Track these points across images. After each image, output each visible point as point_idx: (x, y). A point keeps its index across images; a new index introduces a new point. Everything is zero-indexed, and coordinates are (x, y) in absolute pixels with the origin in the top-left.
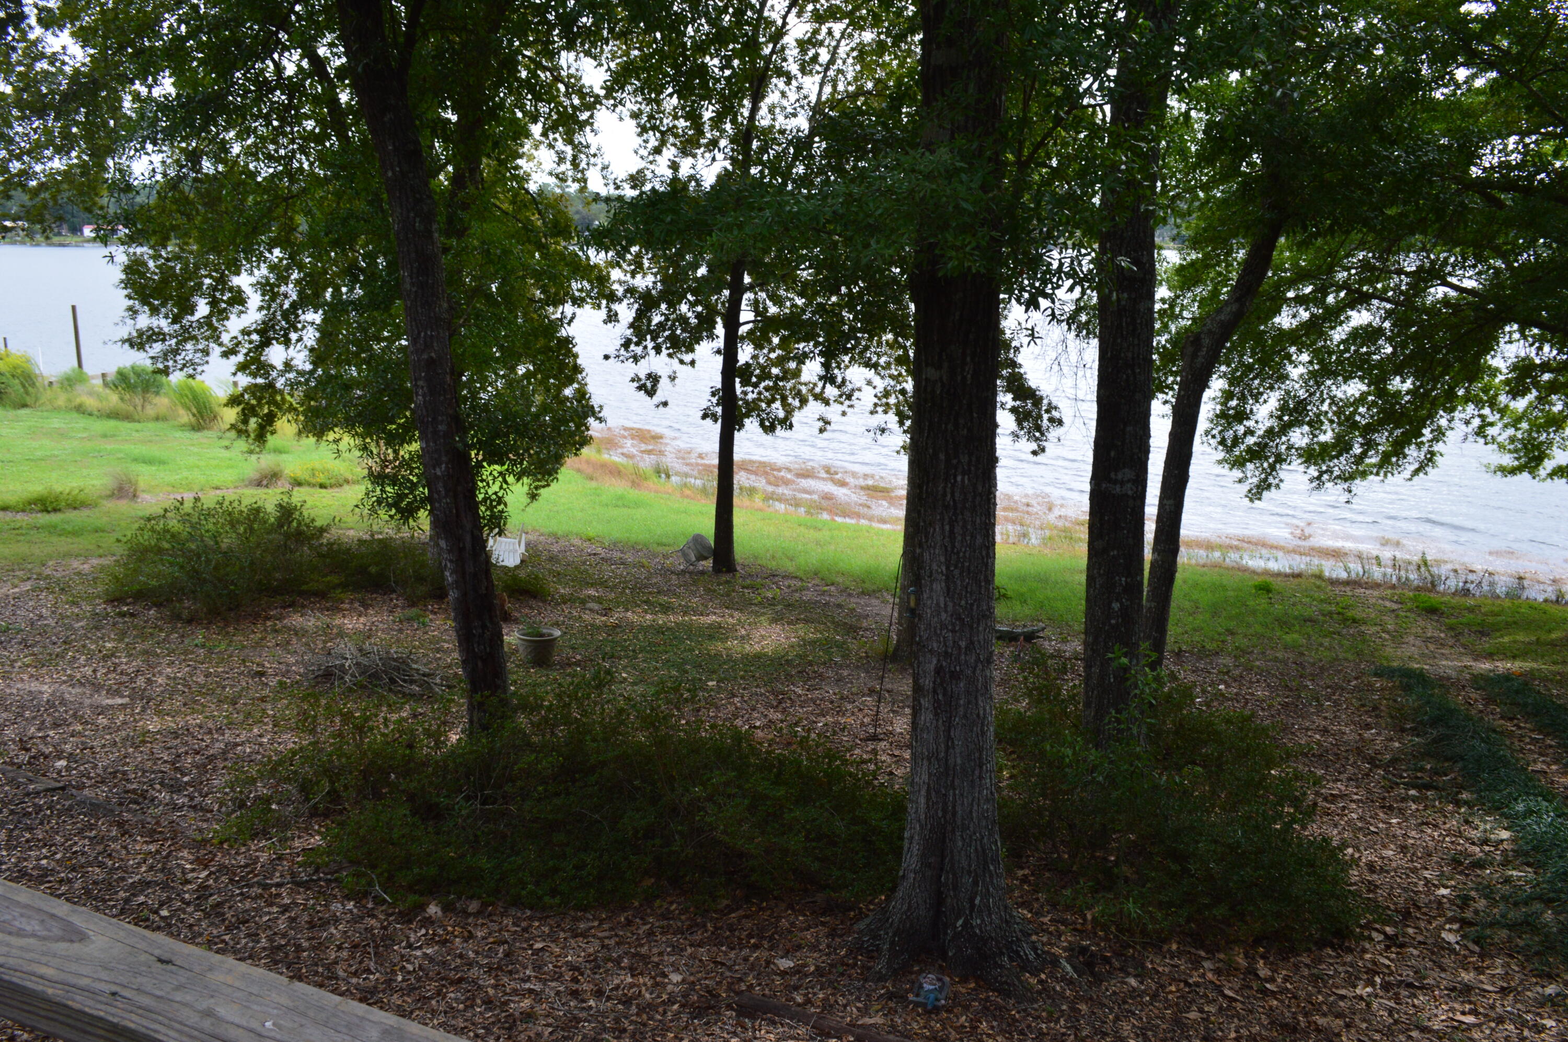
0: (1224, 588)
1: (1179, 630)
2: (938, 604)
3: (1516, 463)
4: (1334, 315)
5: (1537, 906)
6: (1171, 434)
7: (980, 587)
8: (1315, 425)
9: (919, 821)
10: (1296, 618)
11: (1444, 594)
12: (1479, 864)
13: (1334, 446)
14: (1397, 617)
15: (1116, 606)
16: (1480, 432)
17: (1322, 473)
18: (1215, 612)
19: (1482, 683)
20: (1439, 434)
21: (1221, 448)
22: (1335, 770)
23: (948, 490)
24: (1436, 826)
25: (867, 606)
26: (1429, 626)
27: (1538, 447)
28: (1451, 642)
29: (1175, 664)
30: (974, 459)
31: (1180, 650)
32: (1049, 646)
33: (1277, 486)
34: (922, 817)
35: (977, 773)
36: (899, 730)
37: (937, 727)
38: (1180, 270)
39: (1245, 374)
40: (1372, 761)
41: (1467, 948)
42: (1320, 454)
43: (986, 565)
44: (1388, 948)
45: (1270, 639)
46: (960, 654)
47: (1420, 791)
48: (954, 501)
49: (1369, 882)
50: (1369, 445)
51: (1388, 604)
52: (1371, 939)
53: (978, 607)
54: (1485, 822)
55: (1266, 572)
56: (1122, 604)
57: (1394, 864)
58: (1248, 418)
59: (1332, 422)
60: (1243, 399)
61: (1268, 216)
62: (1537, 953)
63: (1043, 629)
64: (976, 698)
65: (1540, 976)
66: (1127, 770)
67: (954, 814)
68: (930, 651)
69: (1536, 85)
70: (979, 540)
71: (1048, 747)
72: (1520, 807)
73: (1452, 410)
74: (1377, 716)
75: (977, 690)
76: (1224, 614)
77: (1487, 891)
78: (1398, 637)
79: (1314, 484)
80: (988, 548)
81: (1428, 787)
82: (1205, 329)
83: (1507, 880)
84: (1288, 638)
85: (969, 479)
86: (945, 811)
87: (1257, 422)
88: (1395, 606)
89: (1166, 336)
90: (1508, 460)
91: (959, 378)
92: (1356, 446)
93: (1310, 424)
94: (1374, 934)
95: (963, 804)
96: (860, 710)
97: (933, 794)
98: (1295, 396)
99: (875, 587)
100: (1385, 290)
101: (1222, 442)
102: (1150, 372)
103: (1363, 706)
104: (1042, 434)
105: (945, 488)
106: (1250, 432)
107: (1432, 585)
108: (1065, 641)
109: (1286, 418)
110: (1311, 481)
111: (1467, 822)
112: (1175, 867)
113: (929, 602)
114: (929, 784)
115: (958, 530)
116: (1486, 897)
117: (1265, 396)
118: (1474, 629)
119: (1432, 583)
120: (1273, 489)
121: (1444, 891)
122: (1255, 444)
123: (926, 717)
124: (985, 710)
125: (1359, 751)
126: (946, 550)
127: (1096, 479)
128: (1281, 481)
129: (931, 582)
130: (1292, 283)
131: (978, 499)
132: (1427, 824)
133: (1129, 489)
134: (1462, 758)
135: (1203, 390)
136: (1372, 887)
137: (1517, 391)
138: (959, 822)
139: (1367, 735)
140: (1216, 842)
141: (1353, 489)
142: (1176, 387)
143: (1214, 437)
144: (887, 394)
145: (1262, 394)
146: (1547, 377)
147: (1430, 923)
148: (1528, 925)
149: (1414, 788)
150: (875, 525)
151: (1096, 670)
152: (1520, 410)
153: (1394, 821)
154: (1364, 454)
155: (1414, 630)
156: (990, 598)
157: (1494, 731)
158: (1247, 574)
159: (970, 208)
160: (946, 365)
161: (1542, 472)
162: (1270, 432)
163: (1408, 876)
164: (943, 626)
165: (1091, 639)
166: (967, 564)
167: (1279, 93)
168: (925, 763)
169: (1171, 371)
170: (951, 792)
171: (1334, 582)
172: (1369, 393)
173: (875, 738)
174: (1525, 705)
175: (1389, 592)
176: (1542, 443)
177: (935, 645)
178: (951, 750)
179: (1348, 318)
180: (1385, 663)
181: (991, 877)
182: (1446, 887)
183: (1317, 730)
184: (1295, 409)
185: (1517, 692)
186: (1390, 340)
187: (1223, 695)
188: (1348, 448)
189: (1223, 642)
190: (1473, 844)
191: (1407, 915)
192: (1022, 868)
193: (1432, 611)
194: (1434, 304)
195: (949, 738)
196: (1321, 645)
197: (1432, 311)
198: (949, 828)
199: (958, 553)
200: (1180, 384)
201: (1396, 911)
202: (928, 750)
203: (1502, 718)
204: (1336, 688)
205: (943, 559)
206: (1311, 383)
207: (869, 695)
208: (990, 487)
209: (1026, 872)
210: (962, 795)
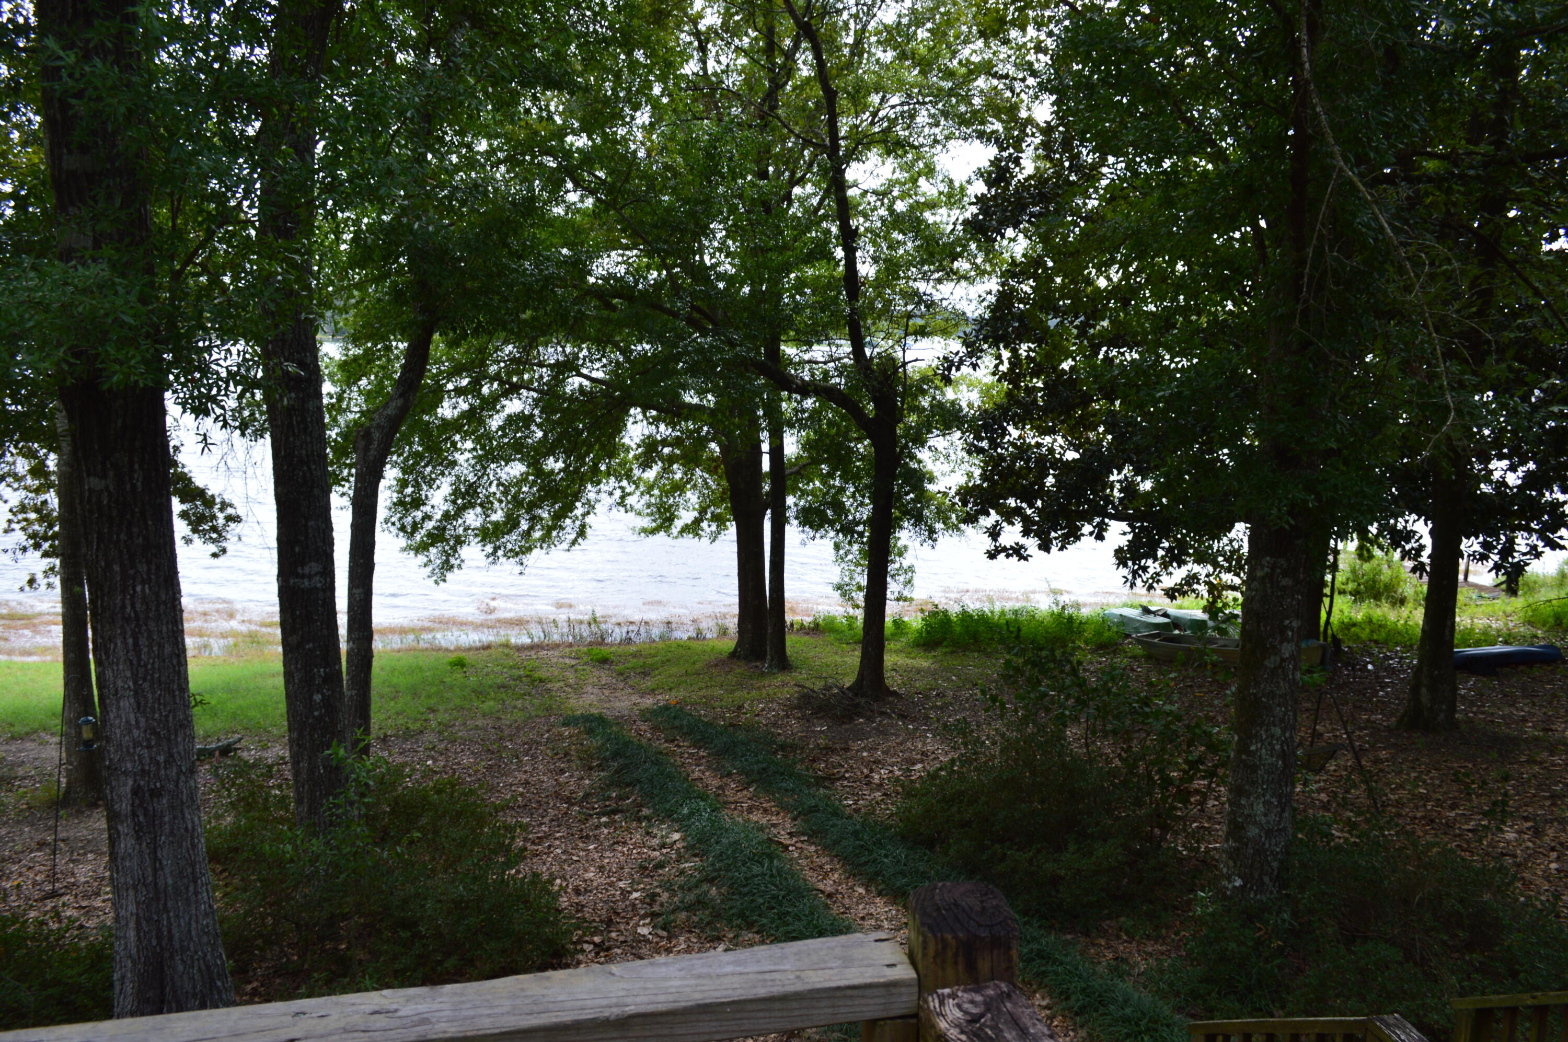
0: (420, 669)
1: (382, 717)
2: (128, 722)
3: (654, 524)
4: (491, 403)
5: (705, 887)
6: (352, 525)
7: (174, 696)
8: (487, 507)
9: (130, 956)
10: (491, 687)
11: (612, 645)
12: (660, 865)
13: (505, 523)
14: (576, 671)
15: (317, 697)
16: (622, 503)
17: (496, 549)
18: (415, 693)
19: (648, 715)
20: (590, 507)
21: (401, 534)
22: (540, 815)
23: (128, 602)
24: (625, 843)
25: (20, 751)
26: (603, 675)
27: (668, 509)
28: (621, 685)
29: (382, 750)
30: (153, 567)
31: (386, 736)
32: (249, 756)
33: (459, 566)
34: (134, 951)
35: (191, 889)
36: (83, 880)
37: (141, 852)
38: (344, 366)
39: (416, 463)
40: (569, 801)
41: (657, 935)
42: (494, 532)
43: (179, 673)
44: (597, 954)
45: (469, 710)
46: (158, 769)
47: (609, 817)
48: (135, 612)
49: (577, 904)
50: (534, 520)
51: (567, 661)
52: (583, 951)
53: (174, 718)
54: (662, 830)
55: (458, 649)
56: (323, 694)
57: (595, 884)
58: (424, 504)
59: (500, 501)
60: (417, 486)
61: (420, 318)
62: (708, 924)
63: (240, 740)
64: (182, 812)
65: (712, 941)
66: (349, 853)
67: (171, 938)
68: (124, 772)
69: (627, 212)
70: (168, 650)
71: (267, 847)
72: (686, 811)
73: (599, 483)
74: (568, 761)
75: (182, 803)
76: (424, 693)
77: (668, 886)
78: (578, 689)
79: (491, 559)
80: (178, 656)
81: (615, 812)
82: (374, 423)
83: (682, 872)
84: (485, 707)
85: (150, 588)
86: (159, 938)
87: (433, 507)
88: (573, 662)
89: (337, 430)
90: (647, 522)
91: (128, 486)
92: (523, 522)
93: (481, 505)
94: (585, 946)
95: (179, 925)
96: (30, 868)
97: (144, 924)
98: (465, 480)
99: (27, 729)
100: (531, 381)
101: (403, 528)
102: (325, 468)
103: (556, 754)
104: (220, 535)
105: (123, 600)
106: (427, 517)
107: (601, 640)
108: (265, 748)
109: (459, 501)
110: (488, 556)
111: (648, 833)
112: (405, 934)
113: (117, 722)
114: (137, 914)
115: (143, 641)
116: (667, 890)
117: (438, 482)
118: (638, 671)
119: (602, 636)
120: (456, 570)
121: (636, 895)
122: (434, 528)
123: (126, 844)
124: (193, 822)
125: (557, 795)
126: (131, 664)
127: (283, 575)
128: (462, 561)
129: (118, 700)
130: (450, 375)
131: (162, 607)
132: (617, 843)
133: (317, 582)
134: (639, 782)
135: (379, 481)
136: (580, 907)
137: (646, 464)
138: (177, 945)
139: (562, 779)
140: (440, 901)
141: (525, 561)
142: (352, 479)
143: (393, 524)
144: (23, 508)
145: (434, 480)
146: (666, 450)
147: (628, 924)
148: (701, 903)
149: (604, 815)
150: (17, 659)
151: (304, 765)
152: (652, 480)
153: (591, 847)
154: (531, 528)
155: (591, 681)
156: (187, 706)
157: (661, 753)
158: (441, 654)
159: (131, 321)
160: (111, 474)
161: (675, 530)
162: (446, 516)
163: (607, 890)
164: (137, 744)
165: (295, 735)
166: (157, 675)
167: (416, 226)
168: (131, 892)
169: (345, 464)
170: (165, 916)
171: (520, 649)
172: (528, 474)
173: (54, 894)
174: (682, 727)
175: (567, 650)
176: (671, 506)
177: (129, 765)
178: (160, 872)
179: (503, 407)
180: (570, 713)
181: (219, 993)
182: (637, 891)
183: (520, 784)
184: (467, 492)
185: (675, 718)
186: (539, 426)
187: (432, 770)
188: (516, 525)
189: (426, 720)
190: (654, 850)
191: (609, 922)
192: (250, 982)
193: (604, 661)
194: (573, 391)
195: (155, 859)
196: (515, 707)
197: (571, 399)
198: (167, 955)
199: (145, 665)
200: (357, 475)
201: (601, 921)
202: (133, 878)
203: (666, 741)
204: (532, 743)
205: (128, 674)
206: (478, 467)
207: (39, 850)
208: (174, 594)
209: (255, 984)
210: (177, 916)
